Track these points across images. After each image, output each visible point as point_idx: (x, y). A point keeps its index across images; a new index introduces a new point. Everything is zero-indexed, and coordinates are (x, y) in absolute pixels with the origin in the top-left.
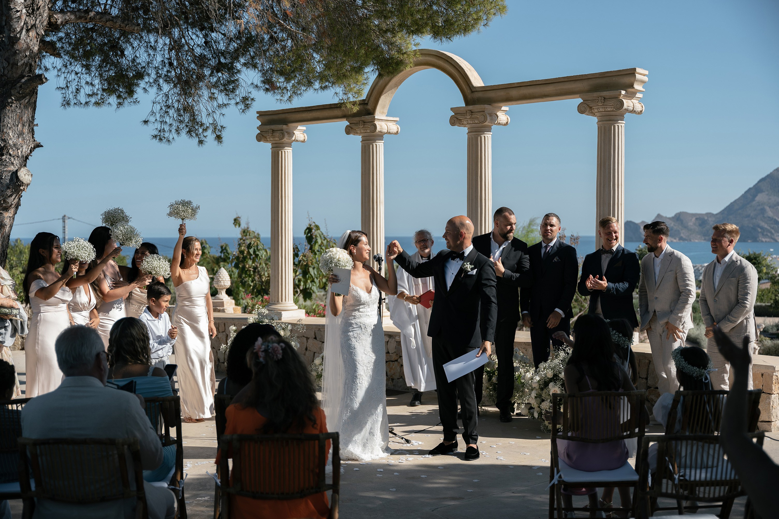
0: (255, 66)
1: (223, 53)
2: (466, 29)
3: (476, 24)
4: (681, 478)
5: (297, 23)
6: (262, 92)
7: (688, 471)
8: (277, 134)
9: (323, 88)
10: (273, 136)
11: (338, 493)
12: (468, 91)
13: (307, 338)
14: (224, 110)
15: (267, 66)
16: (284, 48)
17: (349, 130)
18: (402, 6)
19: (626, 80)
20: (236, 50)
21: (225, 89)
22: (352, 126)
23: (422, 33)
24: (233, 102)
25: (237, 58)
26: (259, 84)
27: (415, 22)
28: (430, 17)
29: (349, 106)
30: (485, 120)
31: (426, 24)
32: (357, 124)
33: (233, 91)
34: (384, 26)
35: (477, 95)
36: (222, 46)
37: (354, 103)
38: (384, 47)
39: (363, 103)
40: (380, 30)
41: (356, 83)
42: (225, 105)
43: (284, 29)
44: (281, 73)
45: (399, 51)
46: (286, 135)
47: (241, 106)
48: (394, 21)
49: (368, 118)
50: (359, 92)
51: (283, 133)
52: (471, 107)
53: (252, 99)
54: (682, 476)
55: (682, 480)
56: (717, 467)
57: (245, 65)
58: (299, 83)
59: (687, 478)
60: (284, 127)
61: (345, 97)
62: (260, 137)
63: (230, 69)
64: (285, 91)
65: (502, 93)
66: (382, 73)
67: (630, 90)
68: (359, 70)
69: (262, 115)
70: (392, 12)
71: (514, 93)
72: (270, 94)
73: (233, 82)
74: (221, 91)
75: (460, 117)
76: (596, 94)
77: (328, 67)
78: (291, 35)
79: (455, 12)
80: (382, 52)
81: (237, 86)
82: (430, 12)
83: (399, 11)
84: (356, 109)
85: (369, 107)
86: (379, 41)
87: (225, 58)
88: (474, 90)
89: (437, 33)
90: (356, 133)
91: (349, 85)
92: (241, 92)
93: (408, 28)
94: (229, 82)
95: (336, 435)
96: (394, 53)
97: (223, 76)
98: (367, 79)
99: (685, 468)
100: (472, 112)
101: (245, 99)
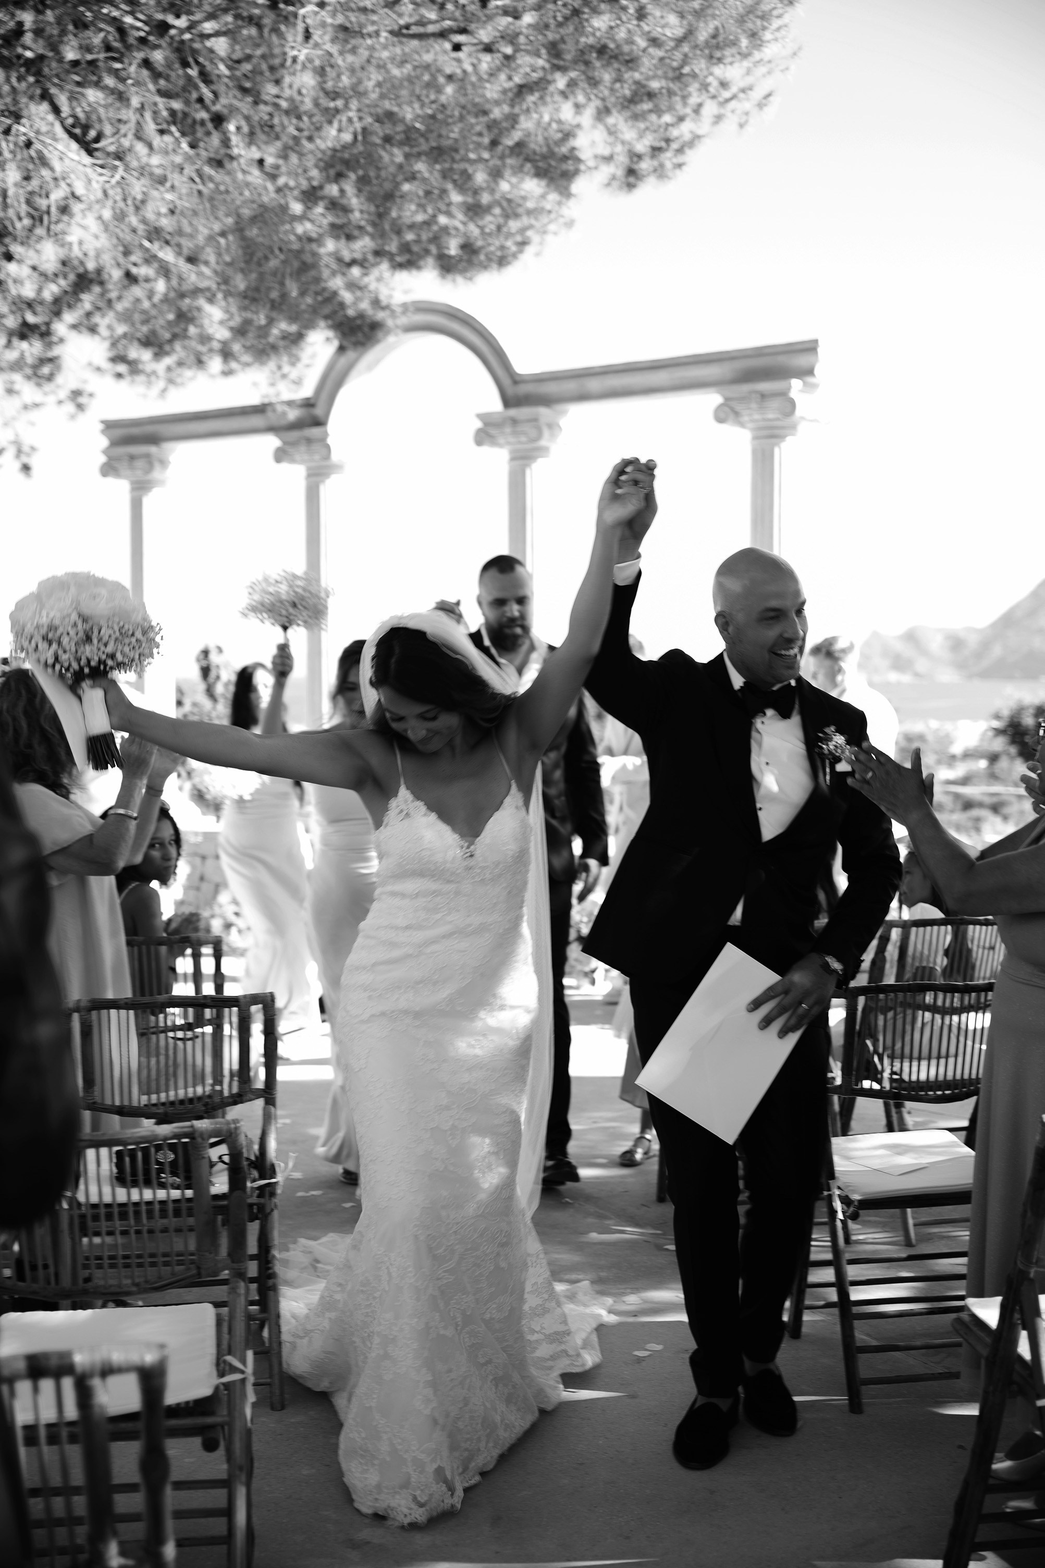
0: (93, 330)
1: (30, 305)
2: (502, 261)
3: (521, 251)
4: (895, 1077)
5: (179, 248)
6: (109, 380)
7: (906, 1065)
8: (140, 464)
9: (227, 373)
10: (132, 468)
11: (274, 1105)
12: (507, 382)
13: (204, 858)
14: (34, 415)
15: (121, 329)
16: (151, 295)
17: (280, 455)
18: (380, 216)
19: (802, 361)
20: (57, 301)
21: (35, 374)
22: (288, 448)
23: (419, 268)
24: (51, 399)
25: (57, 314)
26: (106, 365)
27: (405, 248)
28: (435, 239)
29: (280, 408)
30: (540, 436)
31: (427, 252)
32: (293, 444)
33: (50, 378)
34: (347, 256)
35: (523, 389)
36: (28, 291)
37: (290, 403)
38: (347, 296)
39: (308, 404)
40: (340, 260)
41: (293, 364)
42: (37, 405)
43: (150, 259)
44: (146, 342)
45: (376, 303)
46: (157, 466)
47: (70, 407)
48: (364, 244)
49: (315, 432)
50: (298, 382)
51: (150, 462)
52: (513, 412)
53: (91, 395)
54: (895, 1073)
55: (896, 1080)
56: (956, 1056)
57: (74, 327)
58: (180, 364)
59: (905, 1077)
60: (153, 449)
61: (271, 391)
62: (108, 469)
63: (44, 333)
64: (153, 378)
65: (571, 386)
66: (345, 343)
67: (810, 379)
68: (296, 339)
69: (109, 426)
70: (360, 228)
71: (594, 385)
72: (123, 384)
73: (51, 360)
74: (28, 378)
75: (493, 431)
76: (746, 388)
77: (240, 331)
78: (165, 271)
79: (482, 228)
80: (342, 305)
81: (58, 368)
82: (435, 228)
83: (374, 224)
84: (293, 415)
85: (319, 411)
86: (336, 283)
87: (35, 313)
88: (517, 378)
89: (447, 266)
90: (293, 461)
91: (279, 368)
92: (67, 380)
93: (391, 257)
94: (43, 361)
95: (269, 999)
96: (365, 305)
97: (31, 349)
98: (314, 356)
99: (902, 1058)
100: (514, 422)
101: (76, 394)
